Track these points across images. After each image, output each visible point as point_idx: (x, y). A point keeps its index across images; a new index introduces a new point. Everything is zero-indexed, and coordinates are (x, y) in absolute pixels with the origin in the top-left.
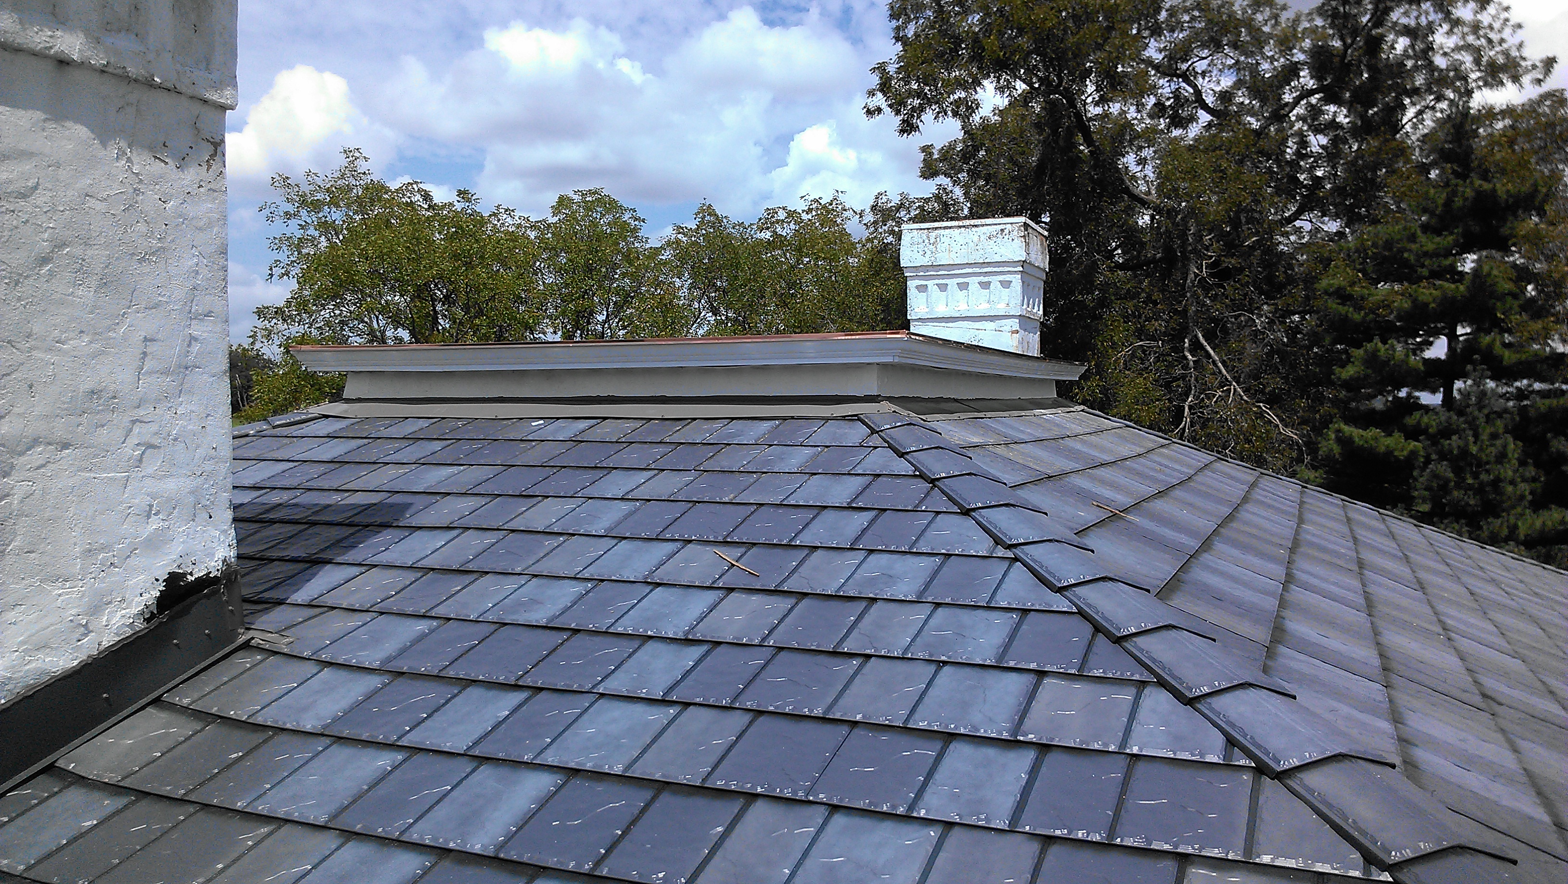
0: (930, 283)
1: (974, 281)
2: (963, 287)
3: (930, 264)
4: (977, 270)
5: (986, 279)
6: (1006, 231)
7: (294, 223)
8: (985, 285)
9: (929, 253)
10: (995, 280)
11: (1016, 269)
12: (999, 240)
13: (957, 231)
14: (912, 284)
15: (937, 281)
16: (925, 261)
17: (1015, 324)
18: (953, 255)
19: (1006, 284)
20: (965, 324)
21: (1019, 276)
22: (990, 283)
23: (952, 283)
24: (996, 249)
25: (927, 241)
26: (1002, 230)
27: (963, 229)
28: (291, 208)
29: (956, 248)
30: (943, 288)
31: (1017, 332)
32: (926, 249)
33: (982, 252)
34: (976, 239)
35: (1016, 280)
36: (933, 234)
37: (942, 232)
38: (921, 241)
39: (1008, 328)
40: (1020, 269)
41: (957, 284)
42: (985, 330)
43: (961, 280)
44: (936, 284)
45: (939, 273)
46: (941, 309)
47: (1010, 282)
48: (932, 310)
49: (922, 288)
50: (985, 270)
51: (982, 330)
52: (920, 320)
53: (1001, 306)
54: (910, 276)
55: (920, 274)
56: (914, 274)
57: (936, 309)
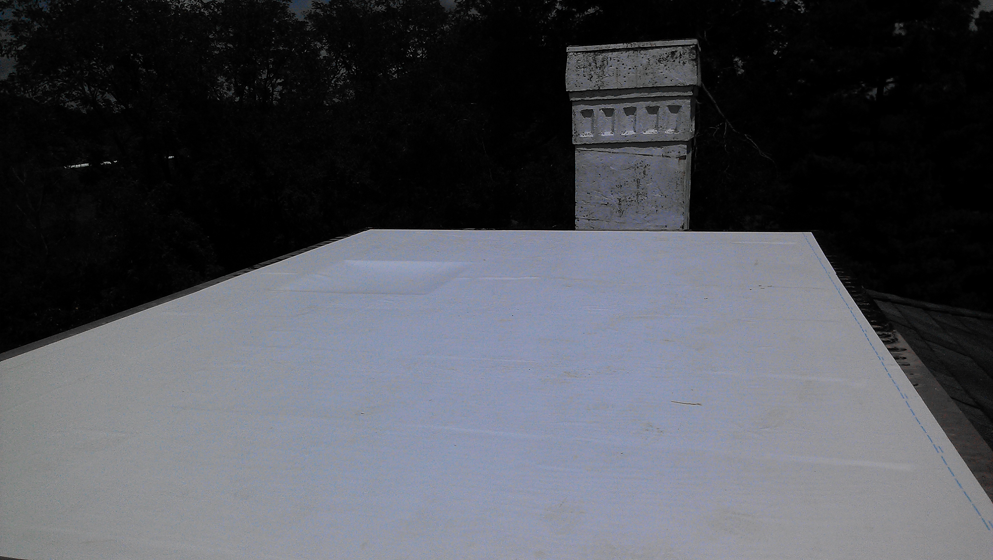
0: (595, 108)
1: (641, 106)
2: (630, 111)
3: (597, 88)
4: (646, 95)
5: (654, 104)
6: (678, 54)
8: (653, 110)
9: (595, 77)
10: (664, 105)
11: (686, 94)
12: (669, 64)
13: (625, 54)
14: (577, 109)
15: (603, 106)
16: (591, 86)
17: (682, 150)
18: (621, 79)
19: (675, 109)
20: (632, 149)
21: (689, 101)
22: (658, 107)
23: (619, 108)
24: (666, 73)
25: (593, 64)
26: (673, 53)
27: (631, 52)
29: (624, 71)
30: (609, 113)
31: (684, 158)
32: (592, 73)
33: (651, 76)
34: (645, 61)
35: (686, 105)
36: (600, 57)
37: (610, 55)
38: (587, 64)
39: (674, 154)
40: (691, 94)
41: (624, 108)
42: (652, 156)
43: (628, 105)
44: (602, 109)
45: (605, 98)
46: (607, 135)
47: (679, 107)
48: (597, 135)
49: (587, 113)
50: (653, 95)
51: (648, 155)
52: (585, 145)
53: (670, 131)
54: (575, 101)
55: (585, 99)
56: (579, 99)
57: (602, 135)
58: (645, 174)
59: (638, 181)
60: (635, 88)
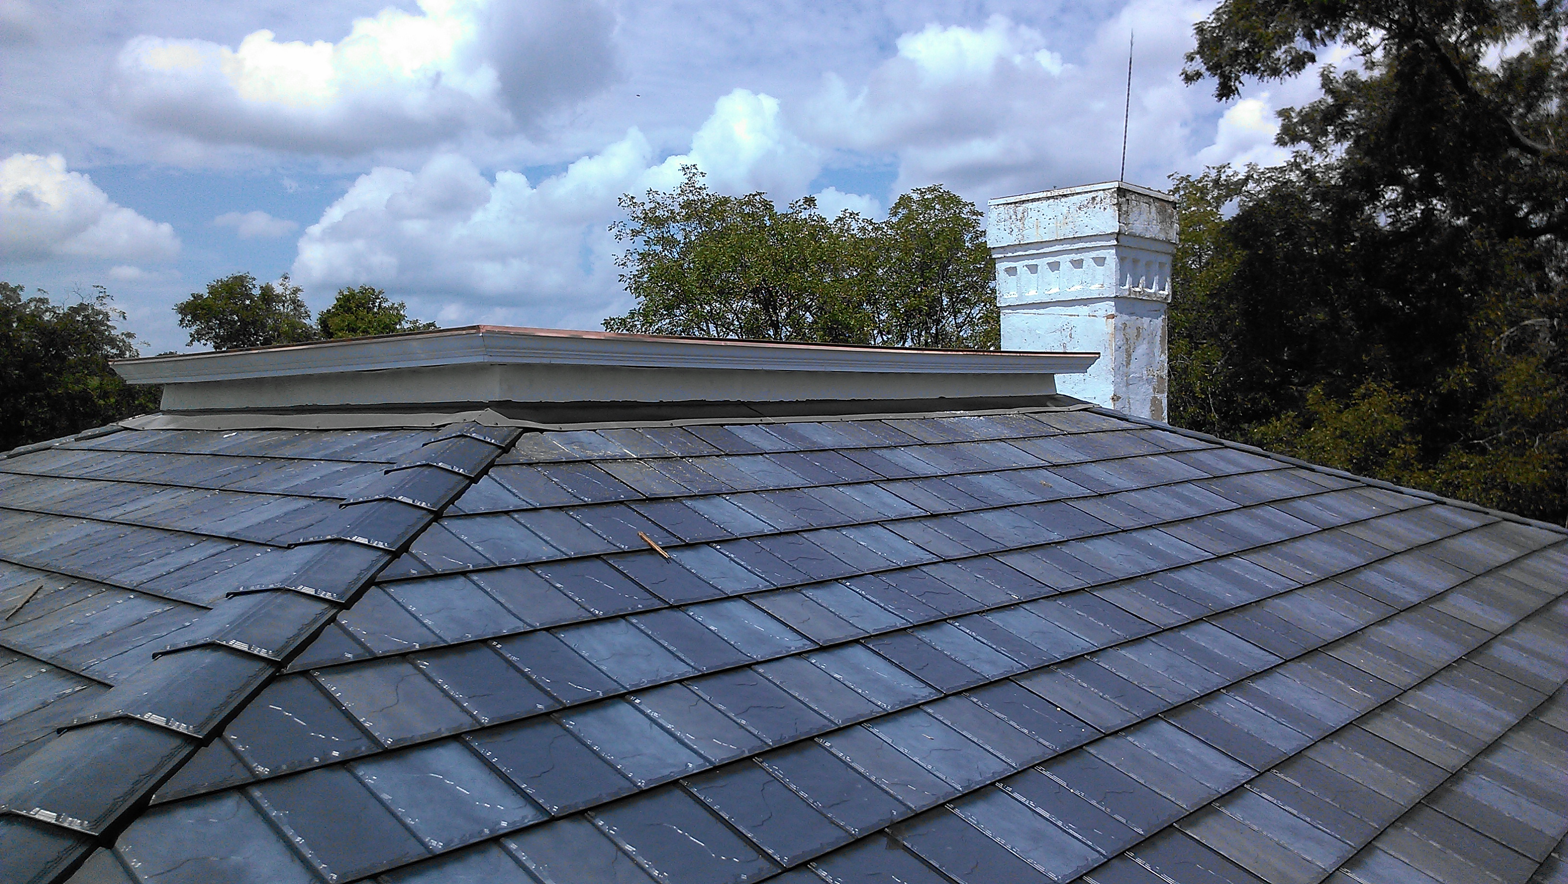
0: (1019, 265)
1: (1065, 260)
2: (1054, 267)
3: (1017, 242)
4: (1067, 247)
5: (1077, 257)
6: (1098, 199)
7: (640, 239)
8: (1078, 264)
9: (1016, 230)
10: (1087, 257)
11: (1109, 243)
12: (1090, 211)
13: (1045, 203)
14: (1001, 267)
15: (1026, 262)
16: (1011, 240)
17: (1109, 307)
18: (1041, 231)
19: (1100, 261)
20: (1056, 310)
21: (1114, 251)
22: (1082, 260)
23: (1042, 262)
24: (1086, 221)
25: (1014, 217)
26: (1094, 199)
27: (1051, 200)
28: (638, 226)
29: (1044, 222)
30: (1033, 269)
31: (1113, 317)
32: (1013, 226)
33: (1071, 225)
34: (1065, 210)
35: (1111, 256)
36: (1020, 209)
37: (1029, 205)
38: (1007, 217)
39: (1102, 313)
40: (1114, 242)
41: (1048, 264)
42: (1078, 316)
43: (1051, 260)
44: (1026, 266)
45: (1027, 253)
46: (1032, 295)
47: (1104, 259)
48: (1021, 295)
49: (1011, 271)
50: (1076, 246)
51: (1074, 315)
52: (1009, 307)
53: (1095, 286)
54: (998, 258)
55: (1008, 255)
56: (1003, 256)
57: (1027, 294)
58: (1070, 338)
59: (1064, 346)
60: (1056, 240)
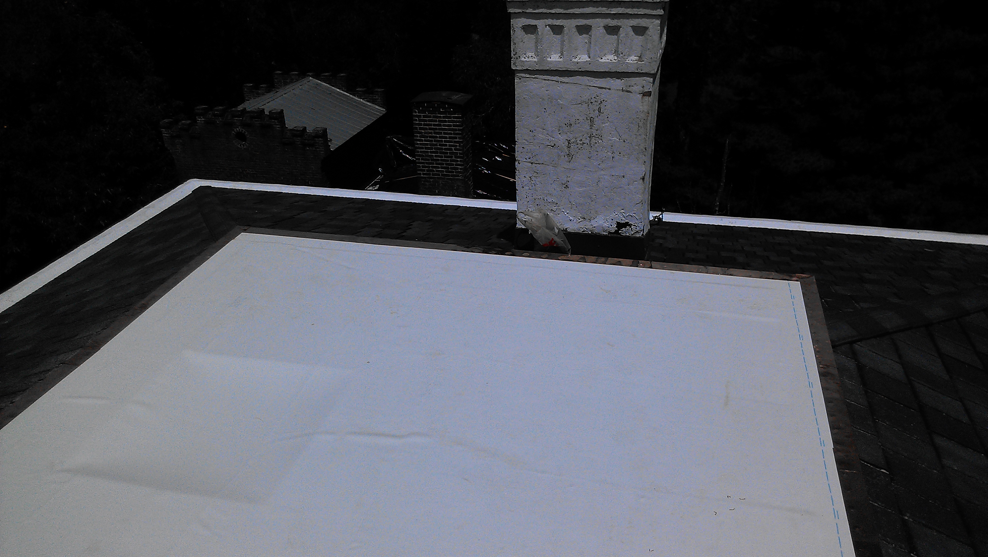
0: (540, 23)
1: (598, 25)
2: (584, 30)
4: (603, 10)
5: (613, 23)
8: (613, 30)
10: (626, 25)
11: (655, 12)
14: (518, 23)
15: (550, 21)
17: (647, 84)
19: (640, 31)
20: (586, 80)
21: (658, 22)
22: (620, 27)
23: (570, 25)
30: (557, 30)
35: (655, 27)
39: (637, 89)
40: (661, 12)
41: (577, 26)
42: (610, 89)
43: (582, 22)
44: (549, 25)
45: (553, 11)
46: (555, 59)
47: (646, 29)
48: (542, 60)
49: (530, 29)
50: (614, 11)
51: (605, 88)
52: (527, 71)
53: (632, 59)
54: (515, 13)
55: (528, 11)
56: (520, 11)
57: (549, 59)
58: (599, 112)
59: (592, 120)
